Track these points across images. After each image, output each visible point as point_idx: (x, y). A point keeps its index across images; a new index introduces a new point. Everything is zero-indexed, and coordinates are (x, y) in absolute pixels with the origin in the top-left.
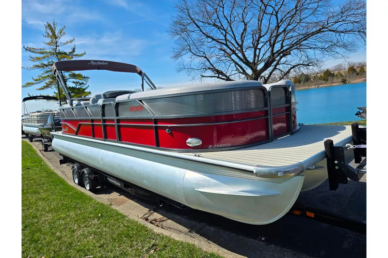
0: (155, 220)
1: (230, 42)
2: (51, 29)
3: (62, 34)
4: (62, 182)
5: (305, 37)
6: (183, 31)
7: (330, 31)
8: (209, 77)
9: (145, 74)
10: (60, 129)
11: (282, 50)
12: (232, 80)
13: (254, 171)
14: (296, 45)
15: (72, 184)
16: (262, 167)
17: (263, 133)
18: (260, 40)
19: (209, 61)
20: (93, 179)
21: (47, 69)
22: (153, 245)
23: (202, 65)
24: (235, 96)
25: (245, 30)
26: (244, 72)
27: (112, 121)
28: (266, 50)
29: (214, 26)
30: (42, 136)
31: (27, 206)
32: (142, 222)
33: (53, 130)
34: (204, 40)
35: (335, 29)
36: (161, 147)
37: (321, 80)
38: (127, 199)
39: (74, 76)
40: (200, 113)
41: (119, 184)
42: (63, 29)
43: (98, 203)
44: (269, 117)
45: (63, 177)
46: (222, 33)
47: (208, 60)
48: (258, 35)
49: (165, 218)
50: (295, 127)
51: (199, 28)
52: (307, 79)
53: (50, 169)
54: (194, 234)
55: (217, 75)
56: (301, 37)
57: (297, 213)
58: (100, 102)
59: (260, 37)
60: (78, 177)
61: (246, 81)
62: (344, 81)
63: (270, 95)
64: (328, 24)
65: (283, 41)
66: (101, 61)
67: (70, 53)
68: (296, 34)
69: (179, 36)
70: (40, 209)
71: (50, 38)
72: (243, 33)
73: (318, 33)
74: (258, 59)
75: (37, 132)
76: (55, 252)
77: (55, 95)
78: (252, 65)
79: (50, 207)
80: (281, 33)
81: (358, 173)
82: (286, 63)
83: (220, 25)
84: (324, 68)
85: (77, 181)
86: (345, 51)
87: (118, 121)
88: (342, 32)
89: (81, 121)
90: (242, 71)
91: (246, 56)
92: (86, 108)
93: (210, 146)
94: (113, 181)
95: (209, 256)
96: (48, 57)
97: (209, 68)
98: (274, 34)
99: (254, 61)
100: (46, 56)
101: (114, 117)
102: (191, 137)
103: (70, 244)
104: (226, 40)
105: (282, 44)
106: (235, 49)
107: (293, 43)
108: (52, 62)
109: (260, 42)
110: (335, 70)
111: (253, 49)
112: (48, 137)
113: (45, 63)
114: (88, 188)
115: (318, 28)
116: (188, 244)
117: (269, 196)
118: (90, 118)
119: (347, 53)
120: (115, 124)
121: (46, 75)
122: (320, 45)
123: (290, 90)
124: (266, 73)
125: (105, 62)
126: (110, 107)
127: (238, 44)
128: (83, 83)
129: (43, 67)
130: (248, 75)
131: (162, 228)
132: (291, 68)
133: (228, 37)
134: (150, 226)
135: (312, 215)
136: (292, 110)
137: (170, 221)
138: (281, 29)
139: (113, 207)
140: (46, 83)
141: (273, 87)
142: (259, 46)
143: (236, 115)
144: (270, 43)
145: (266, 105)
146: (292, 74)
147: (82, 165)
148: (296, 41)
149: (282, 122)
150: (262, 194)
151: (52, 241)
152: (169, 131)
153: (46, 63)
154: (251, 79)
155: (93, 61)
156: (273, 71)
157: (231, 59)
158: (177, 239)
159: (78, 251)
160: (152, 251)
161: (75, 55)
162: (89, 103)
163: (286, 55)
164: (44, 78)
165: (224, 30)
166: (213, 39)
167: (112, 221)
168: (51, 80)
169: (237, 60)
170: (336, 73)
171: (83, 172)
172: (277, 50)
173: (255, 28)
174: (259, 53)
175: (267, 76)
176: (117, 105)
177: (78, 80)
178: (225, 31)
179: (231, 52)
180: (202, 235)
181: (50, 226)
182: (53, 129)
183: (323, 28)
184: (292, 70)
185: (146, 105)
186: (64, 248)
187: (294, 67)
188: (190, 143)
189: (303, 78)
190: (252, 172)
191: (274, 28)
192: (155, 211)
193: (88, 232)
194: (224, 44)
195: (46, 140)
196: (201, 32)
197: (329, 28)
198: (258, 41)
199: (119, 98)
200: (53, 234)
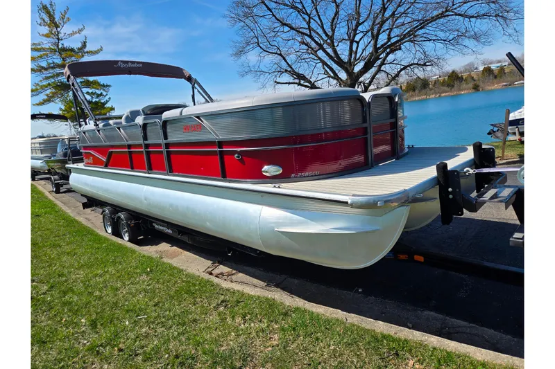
0: (222, 274)
1: (315, 32)
2: (48, 12)
3: (65, 20)
4: (90, 232)
5: (422, 24)
6: (247, 16)
7: (456, 14)
8: (286, 83)
9: (196, 80)
10: (81, 161)
11: (390, 43)
12: (319, 88)
13: (349, 202)
14: (409, 36)
15: (103, 233)
16: (359, 196)
17: (360, 158)
18: (359, 28)
19: (286, 61)
20: (133, 227)
21: (46, 74)
22: (222, 302)
23: (276, 66)
24: (324, 109)
25: (337, 13)
26: (336, 77)
27: (159, 146)
28: (366, 44)
29: (292, 8)
30: (49, 172)
31: (47, 262)
32: (207, 277)
33: (69, 162)
34: (278, 28)
35: (463, 13)
36: (228, 179)
37: (444, 86)
38: (182, 251)
39: (88, 84)
40: (280, 132)
41: (170, 231)
42: (65, 13)
43: (144, 256)
44: (368, 136)
45: (90, 225)
46: (304, 19)
47: (284, 59)
48: (356, 21)
49: (235, 271)
50: (402, 149)
51: (272, 12)
52: (424, 84)
53: (70, 216)
54: (273, 288)
55: (297, 81)
56: (415, 24)
57: (403, 257)
58: (140, 120)
59: (358, 24)
60: (110, 225)
61: (338, 88)
62: (476, 88)
63: (369, 107)
64: (453, 5)
65: (391, 30)
66: (133, 62)
67: (79, 49)
68: (409, 20)
69: (242, 24)
70: (67, 265)
71: (47, 27)
72: (334, 19)
73: (439, 18)
74: (355, 57)
75: (41, 167)
76: (97, 314)
77: (61, 112)
78: (347, 66)
79: (79, 262)
80: (387, 19)
81: (476, 202)
82: (395, 62)
83: (301, 8)
84: (449, 68)
85: (110, 230)
86: (476, 43)
87: (168, 145)
88: (473, 17)
89: (113, 147)
90: (332, 75)
91: (339, 53)
92: (119, 128)
93: (293, 175)
94: (161, 228)
95: (293, 310)
96: (47, 55)
97: (286, 71)
98: (378, 20)
99: (350, 59)
100: (44, 54)
101: (162, 141)
102: (269, 164)
103: (116, 304)
104: (310, 29)
105: (389, 35)
106: (322, 43)
107: (405, 33)
108: (53, 63)
109: (358, 32)
110: (465, 72)
111: (348, 43)
112: (59, 173)
113: (42, 65)
114: (126, 238)
115: (440, 12)
116: (267, 299)
117: (367, 232)
118: (125, 143)
119: (479, 48)
120: (163, 149)
121: (45, 83)
122: (442, 35)
123: (397, 100)
124: (366, 77)
125: (138, 63)
126: (153, 127)
127: (327, 35)
128: (101, 94)
129: (40, 71)
130: (341, 80)
131: (232, 282)
132: (402, 70)
133: (313, 25)
134: (216, 280)
135: (421, 259)
136: (398, 126)
137: (241, 275)
138: (388, 14)
139: (165, 260)
140: (47, 95)
141: (374, 97)
142: (357, 38)
143: (326, 133)
144: (372, 33)
145: (364, 121)
146: (404, 78)
147: (116, 209)
148: (409, 29)
149: (386, 144)
150: (358, 231)
151: (90, 302)
152: (238, 157)
153: (44, 64)
154: (344, 86)
155: (121, 61)
156: (376, 74)
157: (317, 56)
158: (252, 293)
159: (128, 311)
160: (222, 308)
161: (87, 52)
162: (121, 123)
163: (395, 50)
164: (44, 88)
165: (307, 14)
166: (292, 28)
167: (167, 277)
168: (54, 91)
169: (326, 58)
170: (465, 75)
171: (119, 217)
172: (382, 43)
173: (350, 12)
174: (357, 48)
175: (367, 82)
176: (165, 123)
177: (94, 90)
178: (309, 16)
179: (317, 47)
180: (284, 289)
181: (84, 284)
182: (69, 160)
183: (446, 11)
184: (403, 72)
185: (205, 123)
186: (108, 309)
187: (405, 68)
188: (267, 172)
189: (419, 84)
190: (347, 203)
191: (378, 11)
192: (221, 263)
193: (137, 290)
194: (307, 35)
195: (56, 177)
196: (274, 18)
197: (455, 11)
198: (355, 30)
199: (167, 115)
200: (90, 294)
